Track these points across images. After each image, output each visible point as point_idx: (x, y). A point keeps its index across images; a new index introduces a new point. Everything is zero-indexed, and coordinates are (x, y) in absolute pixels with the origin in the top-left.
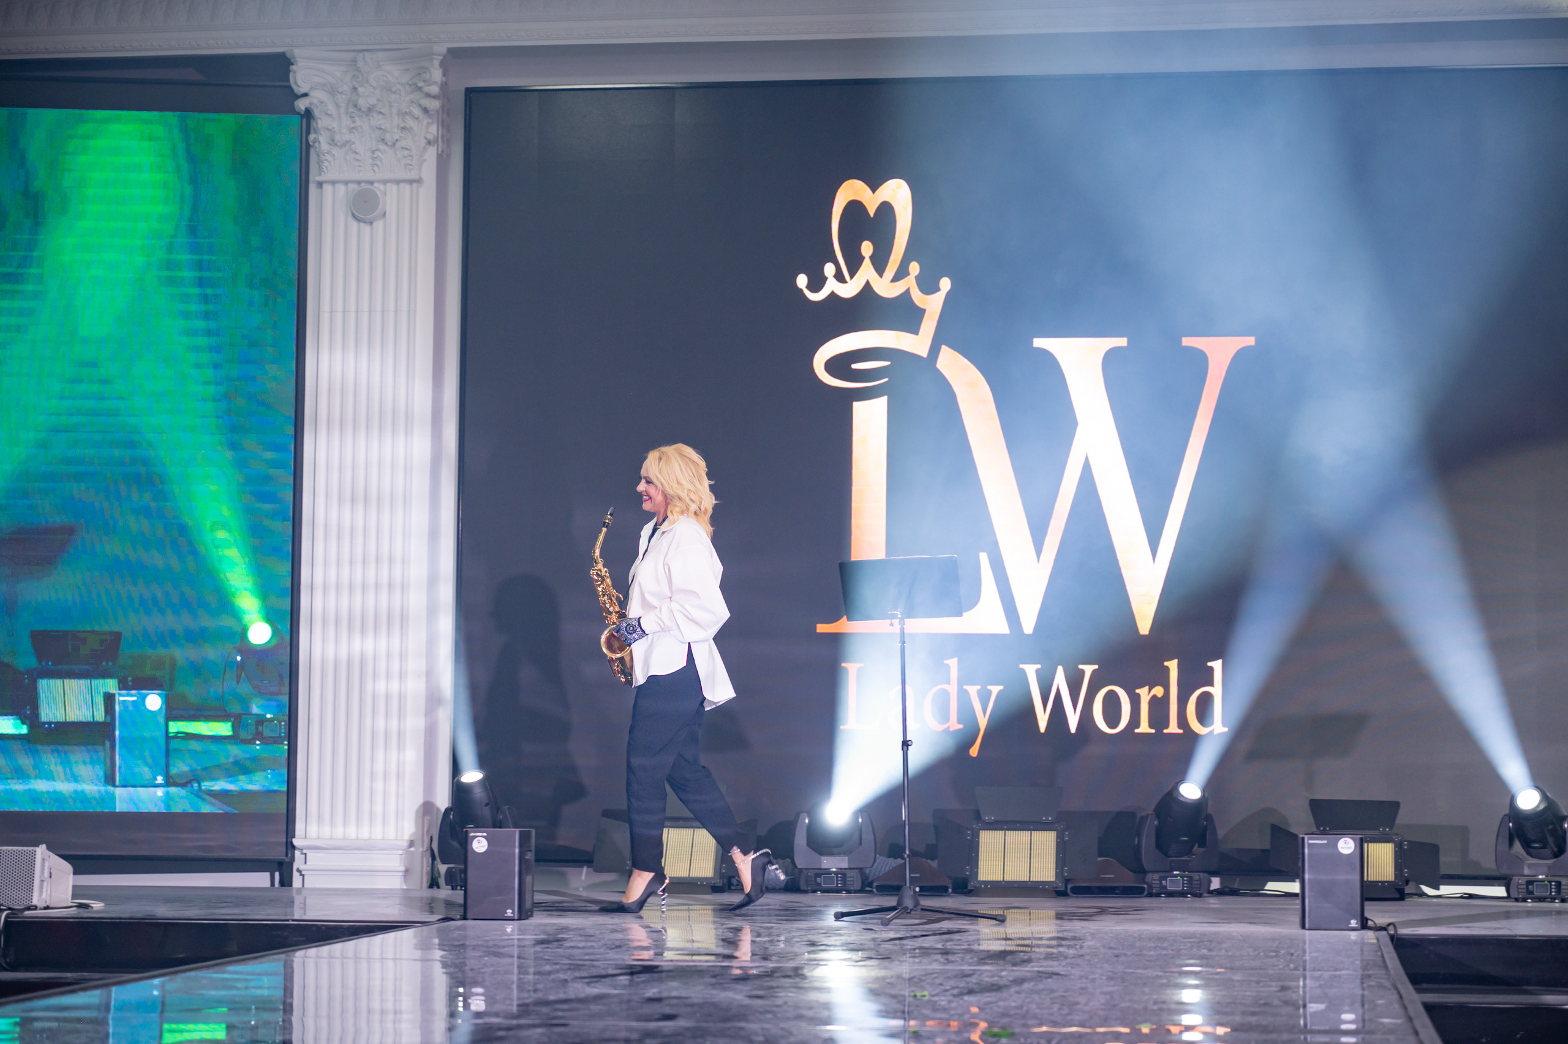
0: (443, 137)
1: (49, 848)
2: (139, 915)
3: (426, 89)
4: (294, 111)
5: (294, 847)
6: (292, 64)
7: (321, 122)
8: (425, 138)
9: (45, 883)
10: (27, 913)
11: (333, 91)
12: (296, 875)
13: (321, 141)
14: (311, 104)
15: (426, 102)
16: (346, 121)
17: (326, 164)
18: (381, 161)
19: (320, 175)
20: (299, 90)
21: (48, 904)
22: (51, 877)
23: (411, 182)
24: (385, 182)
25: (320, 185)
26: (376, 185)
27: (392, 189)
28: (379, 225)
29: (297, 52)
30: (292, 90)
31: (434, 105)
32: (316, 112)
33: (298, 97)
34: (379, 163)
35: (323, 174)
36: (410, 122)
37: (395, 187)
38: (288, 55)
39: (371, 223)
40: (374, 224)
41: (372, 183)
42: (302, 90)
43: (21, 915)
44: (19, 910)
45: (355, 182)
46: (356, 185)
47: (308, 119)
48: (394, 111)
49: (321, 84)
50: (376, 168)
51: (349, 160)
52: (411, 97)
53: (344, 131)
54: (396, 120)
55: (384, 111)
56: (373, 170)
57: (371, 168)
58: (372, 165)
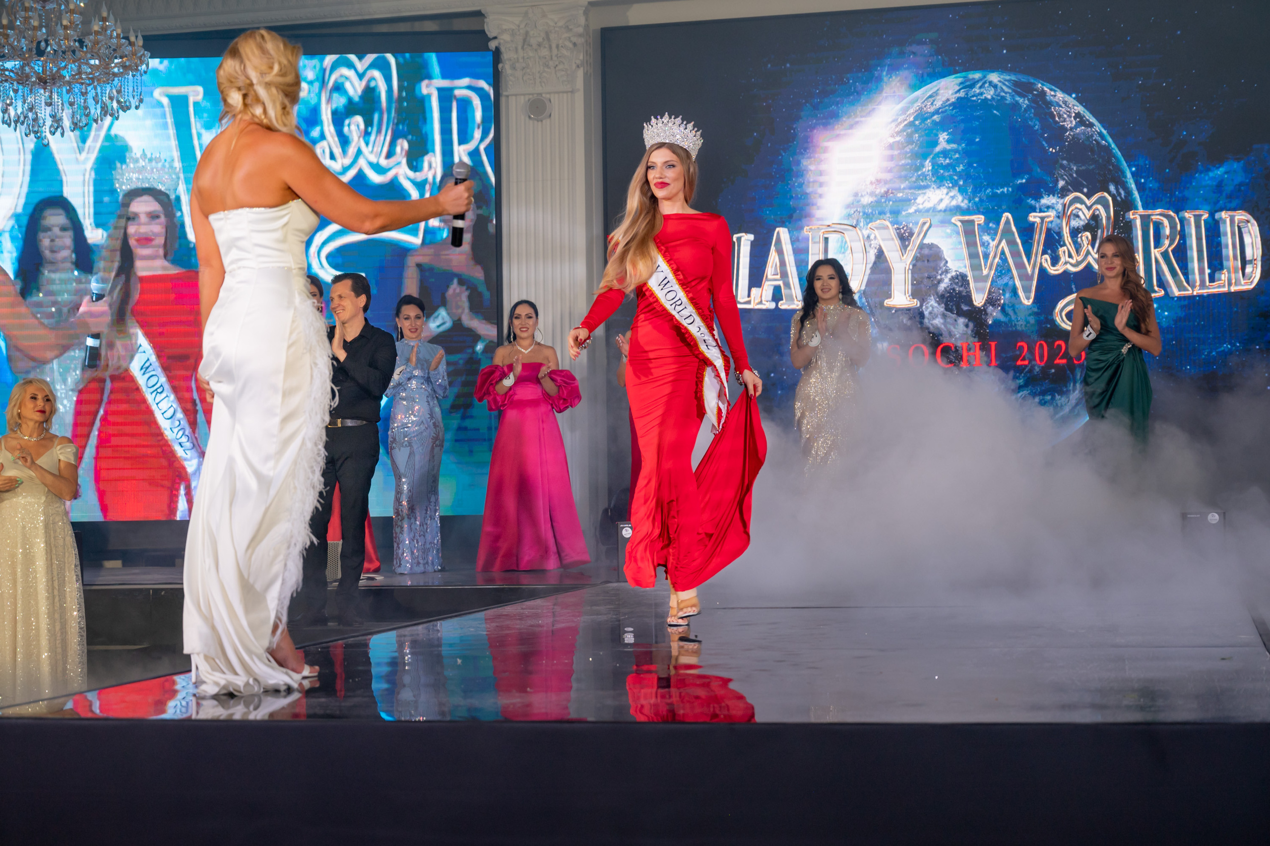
0: (587, 62)
3: (575, 30)
4: (487, 49)
6: (486, 18)
7: (506, 55)
8: (576, 63)
11: (513, 34)
13: (506, 67)
14: (499, 44)
15: (574, 39)
16: (521, 53)
17: (510, 83)
18: (547, 80)
19: (507, 91)
20: (490, 35)
23: (567, 92)
24: (549, 93)
25: (507, 96)
26: (544, 95)
27: (555, 98)
28: (547, 122)
29: (489, 10)
30: (486, 35)
32: (503, 49)
33: (490, 40)
34: (545, 81)
35: (509, 90)
36: (565, 52)
37: (556, 95)
38: (483, 12)
39: (542, 121)
40: (544, 121)
41: (541, 94)
42: (493, 34)
45: (530, 94)
46: (531, 96)
47: (497, 54)
48: (554, 46)
49: (506, 30)
50: (543, 84)
51: (524, 78)
52: (566, 35)
53: (521, 60)
54: (555, 51)
55: (546, 46)
56: (542, 86)
57: (540, 84)
58: (540, 82)
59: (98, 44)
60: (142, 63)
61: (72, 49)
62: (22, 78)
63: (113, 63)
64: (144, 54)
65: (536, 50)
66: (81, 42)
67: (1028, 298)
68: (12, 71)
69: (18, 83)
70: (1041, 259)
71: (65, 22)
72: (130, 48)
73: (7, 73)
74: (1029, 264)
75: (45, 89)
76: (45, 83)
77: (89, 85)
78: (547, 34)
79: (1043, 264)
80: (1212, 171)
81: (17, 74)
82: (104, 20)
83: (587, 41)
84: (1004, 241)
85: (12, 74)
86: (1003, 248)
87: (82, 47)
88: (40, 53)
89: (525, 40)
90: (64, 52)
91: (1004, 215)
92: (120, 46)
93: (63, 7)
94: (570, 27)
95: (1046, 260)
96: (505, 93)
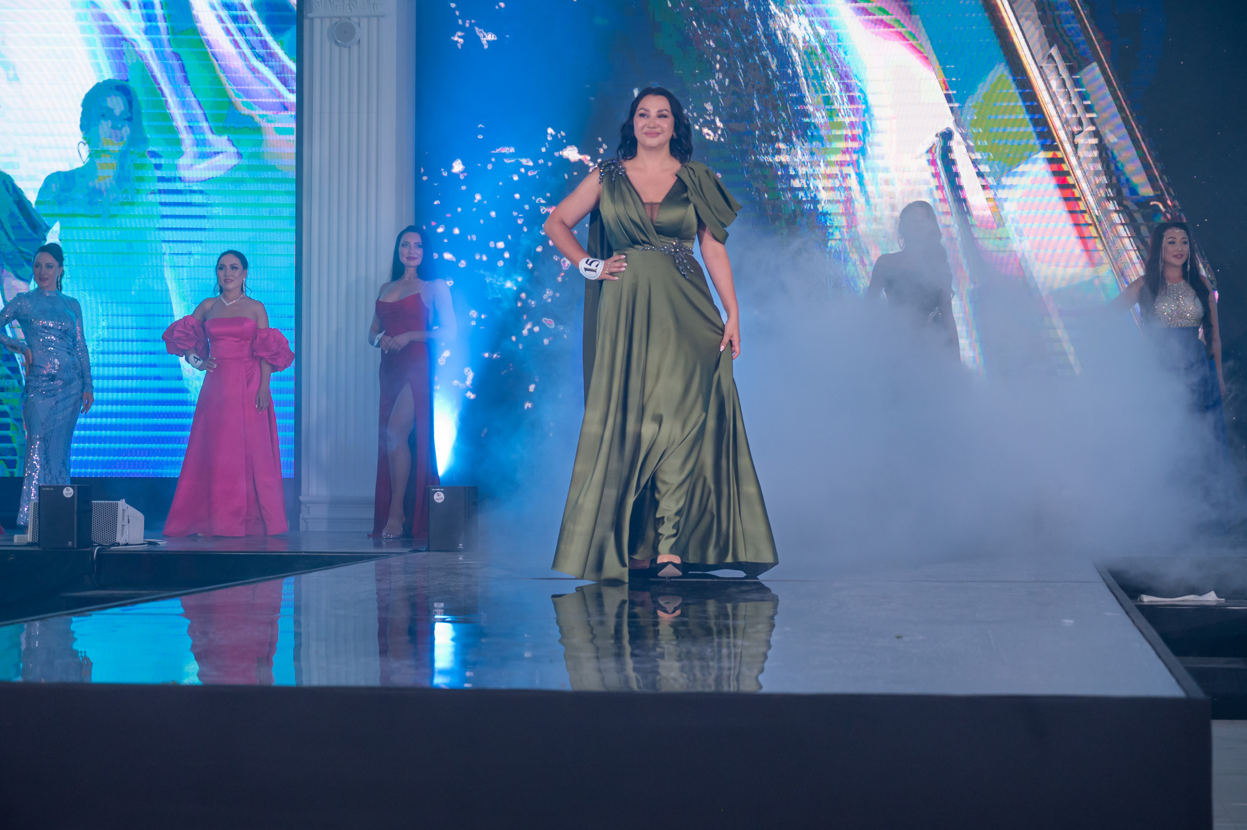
1: (127, 502)
2: (193, 550)
5: (300, 503)
9: (125, 527)
10: (112, 548)
12: (302, 522)
17: (315, 4)
18: (356, 3)
19: (311, 12)
21: (127, 541)
22: (129, 522)
23: (378, 17)
24: (359, 17)
25: (312, 19)
26: (352, 19)
27: (364, 21)
28: (355, 48)
34: (354, 3)
35: (314, 12)
37: (366, 20)
39: (349, 48)
40: (352, 47)
41: (349, 18)
43: (108, 550)
44: (106, 546)
45: (337, 17)
46: (338, 20)
50: (352, 8)
56: (351, 9)
57: (348, 7)
58: (349, 4)
96: (310, 15)
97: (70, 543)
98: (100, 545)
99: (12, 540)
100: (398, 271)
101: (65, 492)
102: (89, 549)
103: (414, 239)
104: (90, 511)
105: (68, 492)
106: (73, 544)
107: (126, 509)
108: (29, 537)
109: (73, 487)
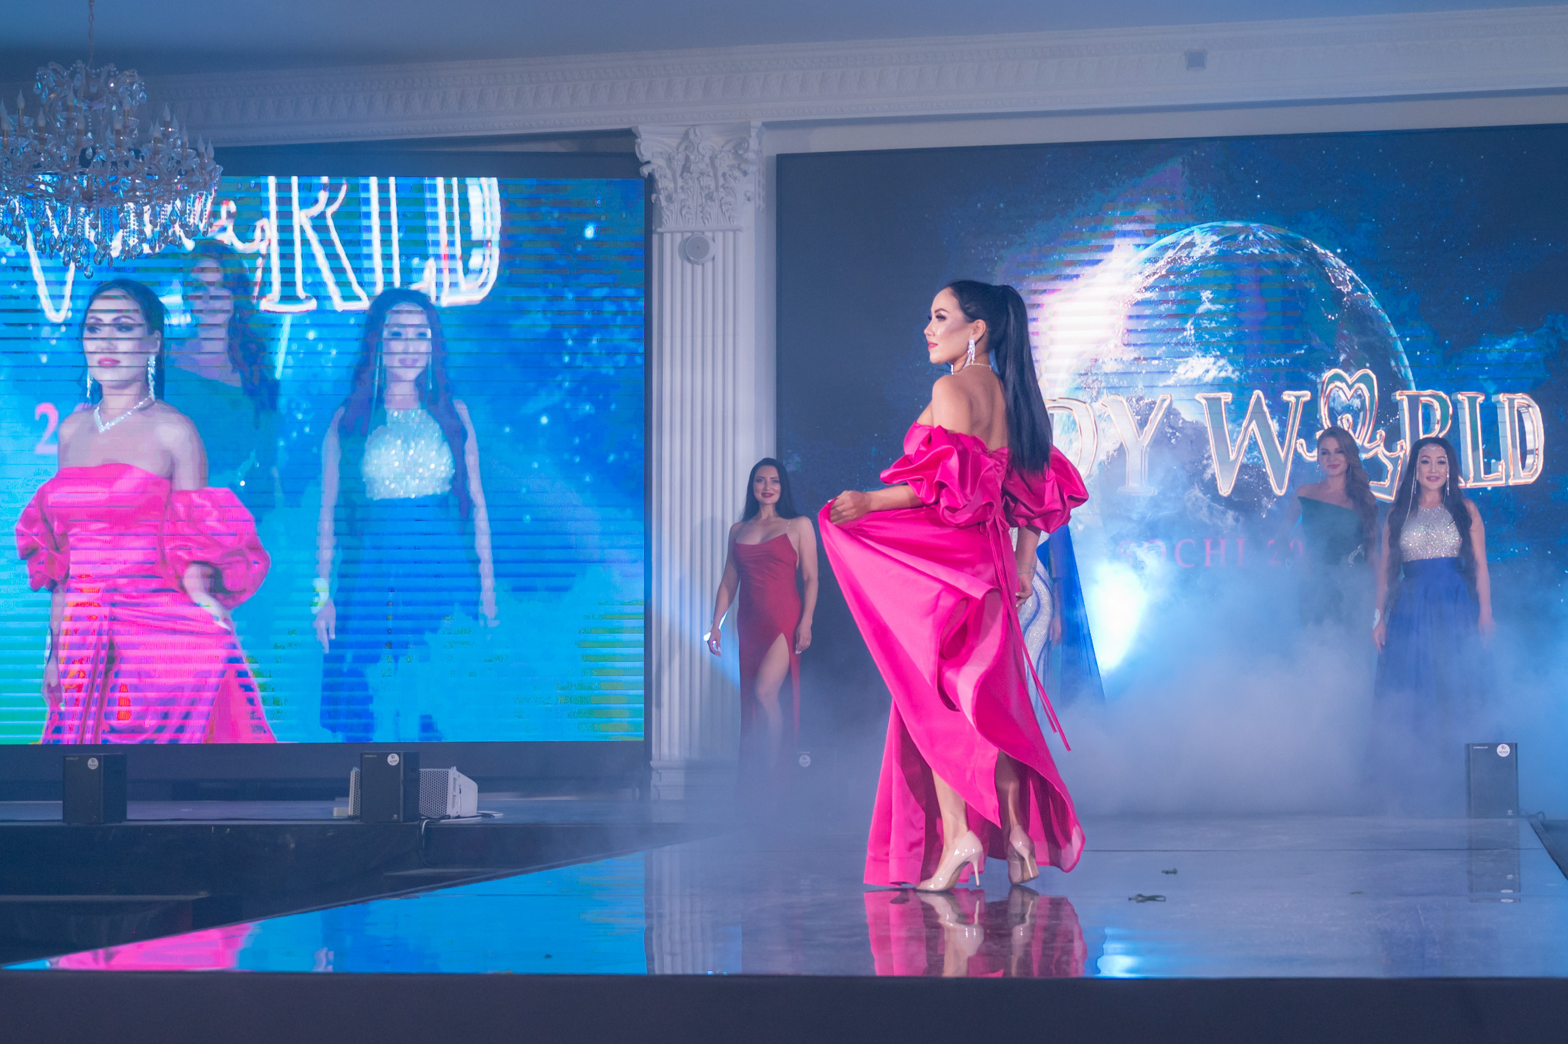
0: (759, 194)
1: (458, 770)
3: (746, 156)
4: (638, 174)
5: (650, 768)
6: (637, 138)
7: (661, 184)
8: (746, 195)
9: (457, 798)
10: (442, 821)
11: (669, 160)
12: (653, 789)
13: (660, 199)
14: (653, 170)
15: (743, 166)
16: (680, 182)
17: (665, 217)
18: (710, 215)
19: (661, 227)
20: (643, 159)
21: (458, 814)
22: (460, 793)
23: (734, 230)
24: (713, 231)
25: (661, 235)
26: (706, 233)
27: (719, 236)
28: (709, 265)
29: (642, 129)
30: (638, 159)
31: (752, 169)
32: (657, 176)
33: (642, 164)
34: (708, 217)
35: (663, 226)
36: (732, 183)
37: (722, 234)
38: (634, 130)
39: (703, 265)
40: (705, 264)
41: (703, 232)
42: (646, 158)
43: (438, 823)
44: (436, 819)
45: (689, 232)
46: (690, 234)
47: (650, 182)
48: (720, 174)
49: (661, 153)
50: (706, 221)
51: (683, 214)
52: (733, 162)
53: (679, 191)
54: (721, 181)
55: (711, 174)
56: (703, 222)
57: (701, 220)
58: (702, 217)
59: (158, 154)
60: (211, 179)
61: (126, 159)
62: (62, 195)
63: (176, 178)
64: (215, 168)
65: (698, 179)
66: (137, 153)
67: (1280, 488)
68: (47, 184)
69: (57, 200)
70: (1296, 443)
71: (118, 126)
72: (197, 159)
73: (42, 187)
74: (1282, 447)
75: (89, 208)
76: (90, 200)
77: (146, 204)
78: (712, 159)
79: (1298, 449)
80: (1499, 344)
81: (55, 187)
82: (167, 125)
83: (759, 169)
84: (1254, 422)
85: (50, 190)
86: (1253, 430)
87: (137, 157)
88: (85, 162)
89: (686, 168)
90: (114, 164)
91: (1254, 392)
92: (186, 157)
93: (114, 108)
94: (741, 152)
95: (1302, 445)
96: (659, 230)
97: (395, 816)
98: (428, 818)
99: (331, 813)
100: (753, 507)
101: (389, 759)
102: (416, 823)
103: (771, 473)
104: (416, 780)
105: (393, 760)
106: (399, 816)
107: (457, 777)
108: (350, 811)
109: (399, 754)
